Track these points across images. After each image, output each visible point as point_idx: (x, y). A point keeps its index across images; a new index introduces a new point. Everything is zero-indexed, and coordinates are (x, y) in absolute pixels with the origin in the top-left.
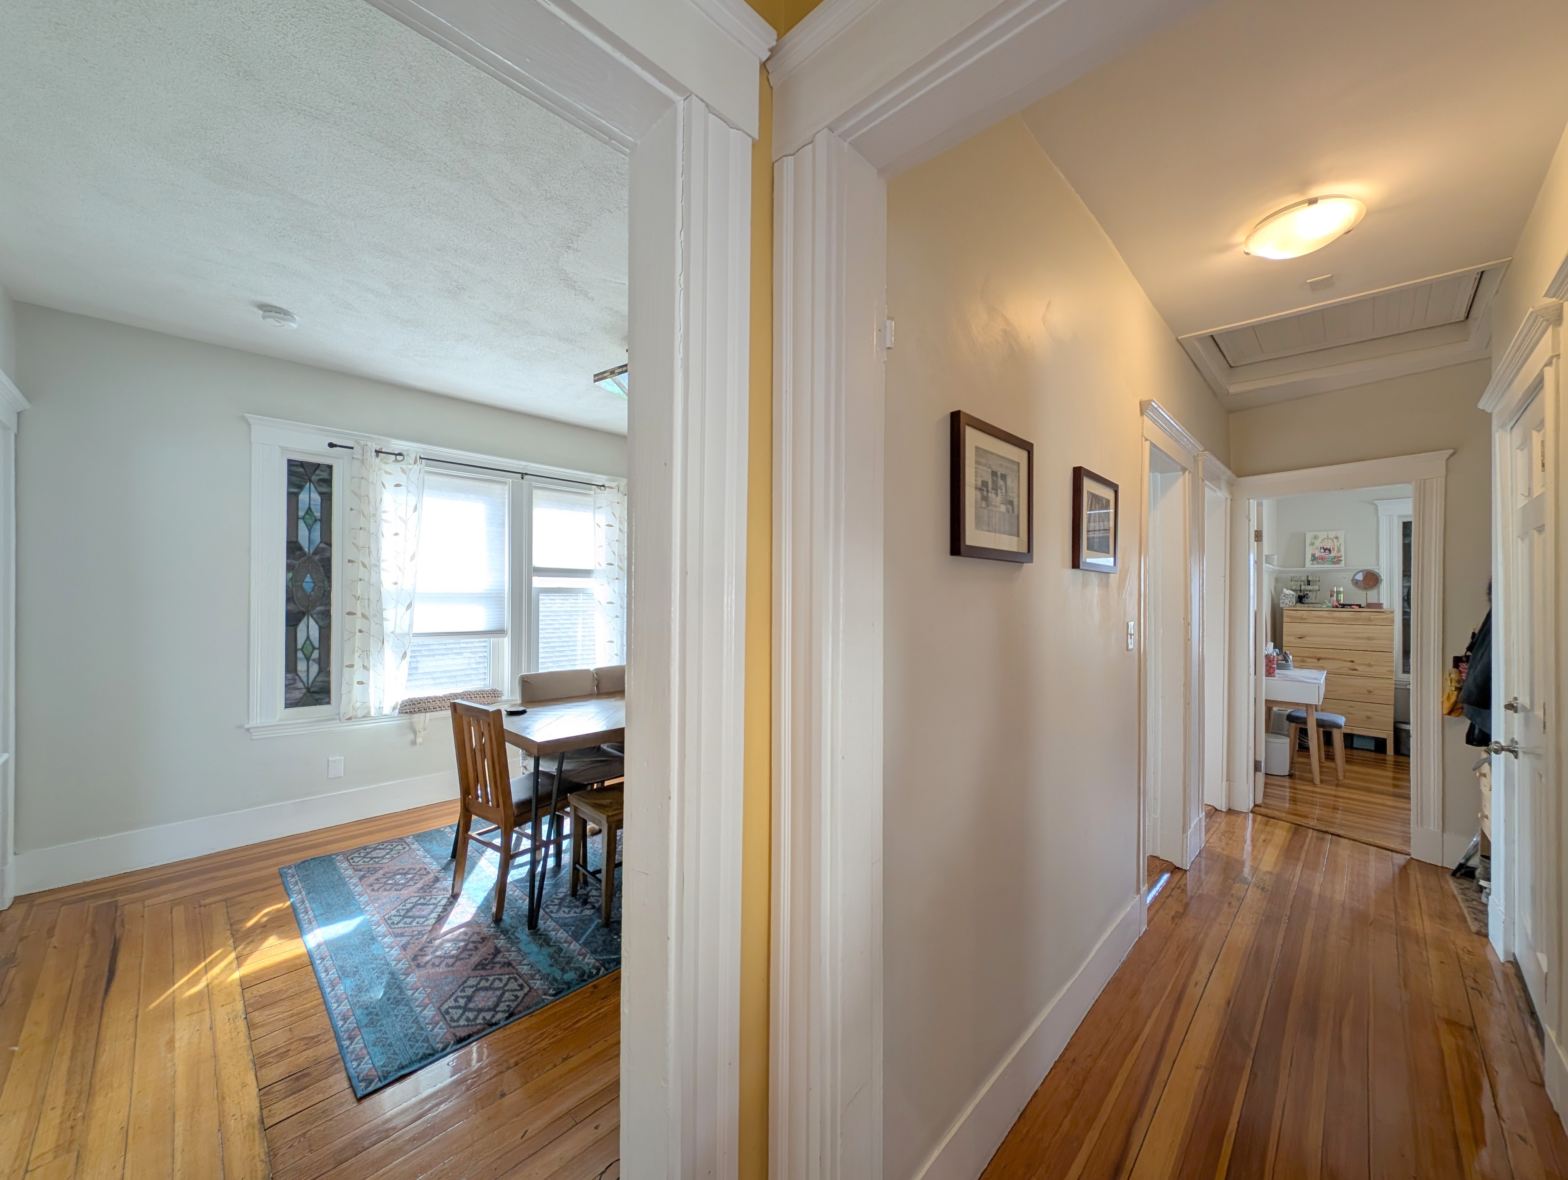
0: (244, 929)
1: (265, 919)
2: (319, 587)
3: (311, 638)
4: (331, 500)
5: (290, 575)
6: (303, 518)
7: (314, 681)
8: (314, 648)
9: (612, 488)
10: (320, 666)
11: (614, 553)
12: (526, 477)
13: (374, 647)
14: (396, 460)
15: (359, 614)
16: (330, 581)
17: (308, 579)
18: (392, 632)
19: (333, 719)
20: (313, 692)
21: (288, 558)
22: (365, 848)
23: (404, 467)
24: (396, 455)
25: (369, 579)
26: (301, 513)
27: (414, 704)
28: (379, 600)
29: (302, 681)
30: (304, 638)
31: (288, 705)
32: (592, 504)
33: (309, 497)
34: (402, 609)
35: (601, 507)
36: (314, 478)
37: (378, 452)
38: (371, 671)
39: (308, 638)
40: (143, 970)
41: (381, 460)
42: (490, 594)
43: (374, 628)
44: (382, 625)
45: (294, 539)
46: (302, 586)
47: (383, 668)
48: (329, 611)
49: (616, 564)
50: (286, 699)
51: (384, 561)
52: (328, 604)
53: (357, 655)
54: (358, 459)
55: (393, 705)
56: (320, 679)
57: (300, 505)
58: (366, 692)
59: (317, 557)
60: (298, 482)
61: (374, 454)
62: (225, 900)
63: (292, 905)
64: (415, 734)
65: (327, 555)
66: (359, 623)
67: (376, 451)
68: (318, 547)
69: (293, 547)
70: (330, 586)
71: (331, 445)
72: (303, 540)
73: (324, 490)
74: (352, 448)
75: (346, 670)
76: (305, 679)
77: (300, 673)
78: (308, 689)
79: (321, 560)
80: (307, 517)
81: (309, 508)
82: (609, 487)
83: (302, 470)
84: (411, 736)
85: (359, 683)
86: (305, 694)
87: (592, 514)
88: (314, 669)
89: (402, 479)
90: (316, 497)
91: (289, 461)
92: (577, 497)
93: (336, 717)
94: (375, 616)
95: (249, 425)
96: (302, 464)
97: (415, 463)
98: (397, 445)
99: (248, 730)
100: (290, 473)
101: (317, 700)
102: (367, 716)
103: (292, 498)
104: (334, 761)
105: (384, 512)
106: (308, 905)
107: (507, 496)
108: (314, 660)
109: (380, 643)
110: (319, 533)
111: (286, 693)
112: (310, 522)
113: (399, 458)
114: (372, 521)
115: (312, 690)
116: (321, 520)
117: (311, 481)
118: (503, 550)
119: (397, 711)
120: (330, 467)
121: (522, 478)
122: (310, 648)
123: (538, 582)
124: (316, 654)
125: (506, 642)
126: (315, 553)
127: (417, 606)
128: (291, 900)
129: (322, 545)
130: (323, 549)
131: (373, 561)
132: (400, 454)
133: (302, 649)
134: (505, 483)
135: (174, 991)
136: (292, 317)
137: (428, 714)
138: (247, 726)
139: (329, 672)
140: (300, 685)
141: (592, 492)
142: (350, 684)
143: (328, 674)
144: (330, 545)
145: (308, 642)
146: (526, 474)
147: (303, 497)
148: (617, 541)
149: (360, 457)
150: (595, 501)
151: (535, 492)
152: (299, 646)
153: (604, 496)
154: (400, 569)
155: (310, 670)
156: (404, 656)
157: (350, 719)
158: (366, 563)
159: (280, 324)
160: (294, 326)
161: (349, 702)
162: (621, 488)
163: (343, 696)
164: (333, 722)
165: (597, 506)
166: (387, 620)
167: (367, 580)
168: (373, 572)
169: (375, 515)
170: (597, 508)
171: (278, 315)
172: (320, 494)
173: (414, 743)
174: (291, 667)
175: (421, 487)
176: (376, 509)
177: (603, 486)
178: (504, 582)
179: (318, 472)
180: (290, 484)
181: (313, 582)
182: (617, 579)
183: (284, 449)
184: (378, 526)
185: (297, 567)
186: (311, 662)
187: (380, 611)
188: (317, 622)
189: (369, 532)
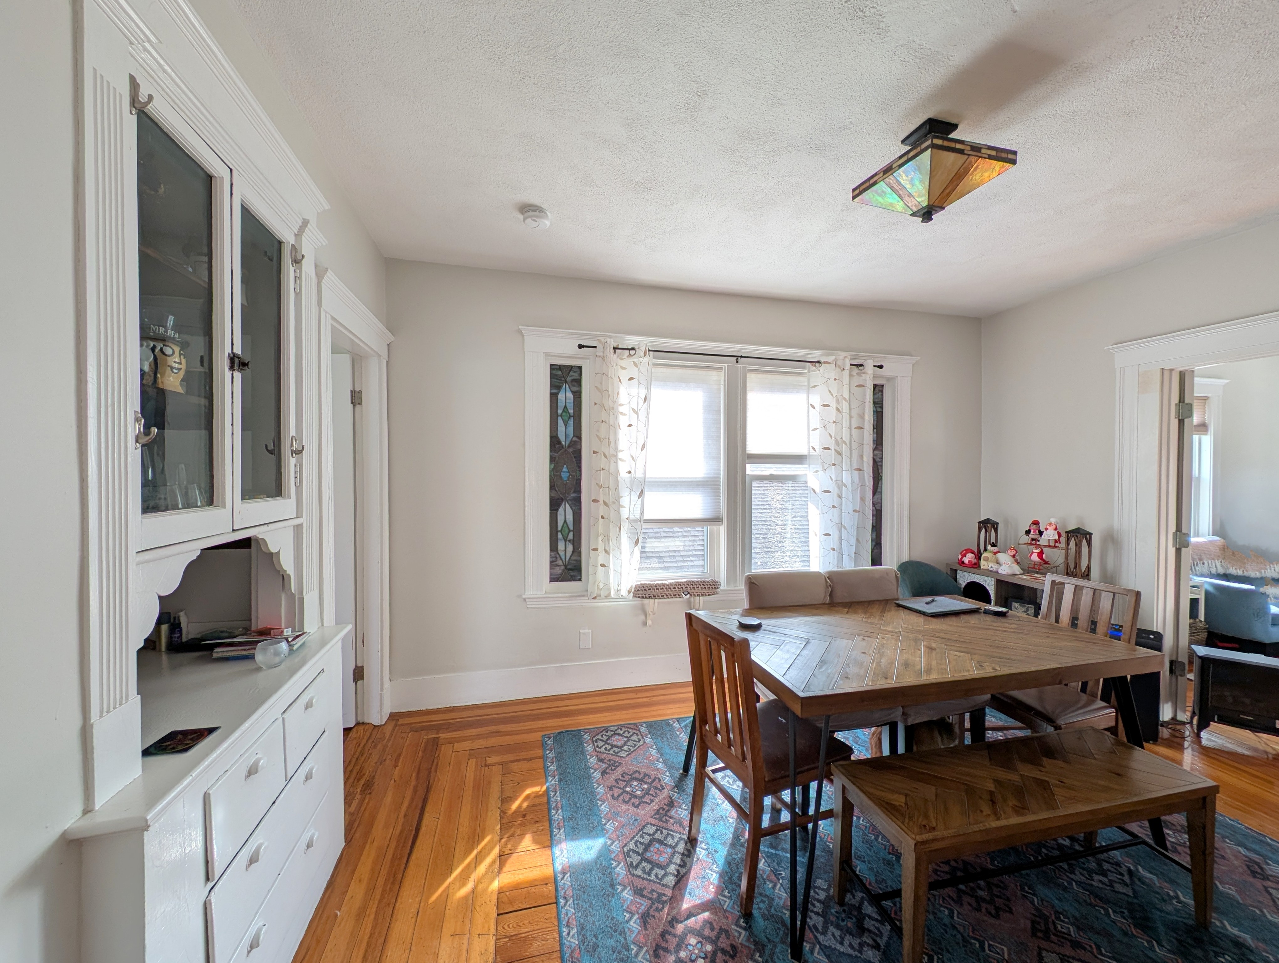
0: (510, 812)
1: (525, 804)
2: (573, 476)
3: (568, 521)
4: (581, 397)
5: (553, 466)
6: (561, 416)
7: (570, 559)
8: (570, 531)
9: (828, 363)
10: (573, 545)
11: (831, 436)
12: (740, 360)
13: (613, 533)
14: (630, 355)
15: (601, 502)
16: (580, 471)
17: (565, 469)
18: (627, 519)
19: (583, 596)
20: (570, 569)
21: (551, 451)
22: (607, 729)
23: (636, 360)
24: (629, 349)
25: (609, 469)
26: (560, 411)
27: (645, 590)
28: (617, 489)
29: (561, 559)
30: (563, 521)
31: (552, 580)
32: (806, 384)
33: (566, 396)
34: (635, 497)
35: (815, 386)
36: (569, 379)
37: (615, 349)
38: (611, 555)
39: (565, 521)
40: (436, 838)
41: (618, 357)
42: (707, 481)
43: (613, 515)
44: (619, 512)
45: (555, 434)
46: (561, 477)
47: (621, 553)
48: (580, 498)
49: (832, 448)
50: (551, 575)
51: (621, 451)
52: (580, 492)
53: (600, 539)
54: (600, 356)
55: (629, 587)
56: (574, 558)
57: (559, 404)
58: (607, 573)
59: (571, 450)
60: (557, 384)
61: (612, 350)
62: (502, 764)
63: (547, 792)
64: (646, 617)
65: (579, 447)
66: (602, 510)
67: (614, 348)
68: (571, 441)
69: (554, 441)
70: (581, 475)
71: (580, 346)
72: (562, 436)
73: (575, 389)
74: (595, 347)
75: (592, 552)
76: (563, 558)
77: (559, 552)
78: (565, 566)
79: (574, 452)
80: (564, 414)
81: (565, 407)
82: (825, 363)
83: (560, 373)
84: (643, 617)
85: (602, 565)
86: (563, 571)
87: (805, 395)
88: (570, 548)
89: (634, 372)
90: (570, 395)
91: (551, 365)
92: (790, 378)
93: (584, 594)
94: (614, 503)
95: (523, 336)
96: (560, 367)
97: (645, 355)
98: (631, 340)
99: (525, 599)
100: (552, 376)
101: (572, 576)
102: (608, 596)
103: (554, 397)
104: (584, 634)
105: (621, 405)
106: (559, 799)
107: (722, 382)
108: (570, 541)
109: (618, 529)
110: (572, 428)
111: (551, 569)
112: (566, 418)
113: (632, 352)
114: (611, 414)
115: (568, 567)
116: (573, 416)
117: (566, 382)
118: (719, 437)
119: (632, 594)
120: (580, 368)
121: (737, 362)
122: (567, 531)
123: (751, 469)
124: (571, 536)
125: (722, 530)
126: (569, 447)
127: (647, 494)
128: (547, 784)
129: (575, 439)
130: (575, 442)
131: (612, 452)
132: (633, 349)
133: (561, 531)
134: (721, 369)
135: (448, 886)
136: (546, 213)
137: (656, 600)
138: (524, 596)
139: (580, 552)
140: (560, 562)
141: (806, 371)
142: (595, 566)
143: (580, 554)
144: (580, 438)
145: (565, 525)
146: (741, 357)
147: (561, 396)
148: (834, 422)
149: (601, 354)
150: (809, 380)
151: (748, 375)
152: (559, 529)
153: (818, 375)
154: (633, 458)
155: (567, 549)
156: (637, 543)
157: (595, 598)
158: (607, 454)
159: (537, 224)
160: (547, 223)
161: (595, 583)
162: (838, 363)
163: (590, 577)
164: (582, 598)
165: (812, 385)
166: (623, 507)
167: (607, 469)
168: (612, 462)
169: (613, 408)
170: (810, 388)
171: (534, 213)
172: (573, 392)
173: (645, 624)
174: (553, 547)
175: (650, 381)
176: (614, 402)
177: (819, 362)
178: (720, 470)
179: (571, 373)
180: (552, 386)
181: (569, 472)
182: (834, 465)
183: (547, 355)
184: (616, 419)
185: (557, 459)
186: (568, 543)
187: (618, 498)
188: (571, 507)
189: (608, 424)
